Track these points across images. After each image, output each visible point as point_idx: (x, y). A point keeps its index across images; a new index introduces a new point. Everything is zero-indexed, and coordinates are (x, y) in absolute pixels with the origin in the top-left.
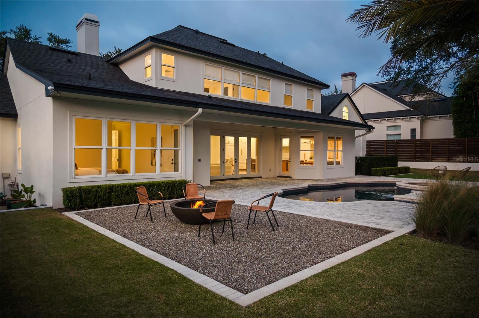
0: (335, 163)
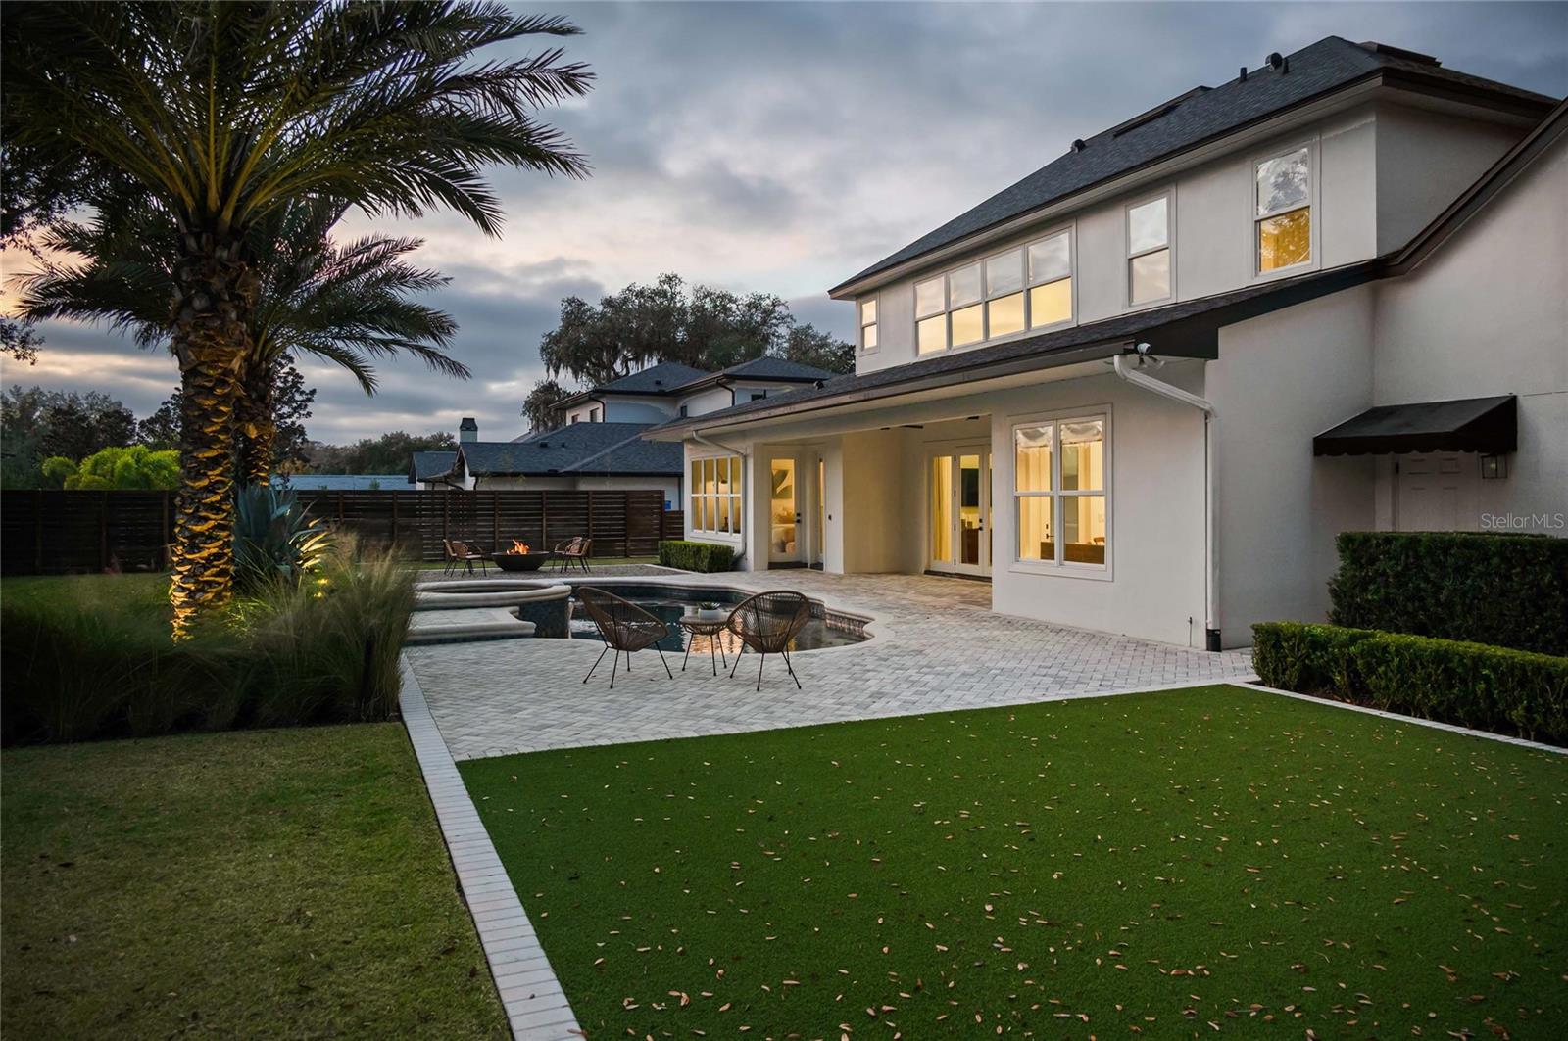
0: (1057, 553)
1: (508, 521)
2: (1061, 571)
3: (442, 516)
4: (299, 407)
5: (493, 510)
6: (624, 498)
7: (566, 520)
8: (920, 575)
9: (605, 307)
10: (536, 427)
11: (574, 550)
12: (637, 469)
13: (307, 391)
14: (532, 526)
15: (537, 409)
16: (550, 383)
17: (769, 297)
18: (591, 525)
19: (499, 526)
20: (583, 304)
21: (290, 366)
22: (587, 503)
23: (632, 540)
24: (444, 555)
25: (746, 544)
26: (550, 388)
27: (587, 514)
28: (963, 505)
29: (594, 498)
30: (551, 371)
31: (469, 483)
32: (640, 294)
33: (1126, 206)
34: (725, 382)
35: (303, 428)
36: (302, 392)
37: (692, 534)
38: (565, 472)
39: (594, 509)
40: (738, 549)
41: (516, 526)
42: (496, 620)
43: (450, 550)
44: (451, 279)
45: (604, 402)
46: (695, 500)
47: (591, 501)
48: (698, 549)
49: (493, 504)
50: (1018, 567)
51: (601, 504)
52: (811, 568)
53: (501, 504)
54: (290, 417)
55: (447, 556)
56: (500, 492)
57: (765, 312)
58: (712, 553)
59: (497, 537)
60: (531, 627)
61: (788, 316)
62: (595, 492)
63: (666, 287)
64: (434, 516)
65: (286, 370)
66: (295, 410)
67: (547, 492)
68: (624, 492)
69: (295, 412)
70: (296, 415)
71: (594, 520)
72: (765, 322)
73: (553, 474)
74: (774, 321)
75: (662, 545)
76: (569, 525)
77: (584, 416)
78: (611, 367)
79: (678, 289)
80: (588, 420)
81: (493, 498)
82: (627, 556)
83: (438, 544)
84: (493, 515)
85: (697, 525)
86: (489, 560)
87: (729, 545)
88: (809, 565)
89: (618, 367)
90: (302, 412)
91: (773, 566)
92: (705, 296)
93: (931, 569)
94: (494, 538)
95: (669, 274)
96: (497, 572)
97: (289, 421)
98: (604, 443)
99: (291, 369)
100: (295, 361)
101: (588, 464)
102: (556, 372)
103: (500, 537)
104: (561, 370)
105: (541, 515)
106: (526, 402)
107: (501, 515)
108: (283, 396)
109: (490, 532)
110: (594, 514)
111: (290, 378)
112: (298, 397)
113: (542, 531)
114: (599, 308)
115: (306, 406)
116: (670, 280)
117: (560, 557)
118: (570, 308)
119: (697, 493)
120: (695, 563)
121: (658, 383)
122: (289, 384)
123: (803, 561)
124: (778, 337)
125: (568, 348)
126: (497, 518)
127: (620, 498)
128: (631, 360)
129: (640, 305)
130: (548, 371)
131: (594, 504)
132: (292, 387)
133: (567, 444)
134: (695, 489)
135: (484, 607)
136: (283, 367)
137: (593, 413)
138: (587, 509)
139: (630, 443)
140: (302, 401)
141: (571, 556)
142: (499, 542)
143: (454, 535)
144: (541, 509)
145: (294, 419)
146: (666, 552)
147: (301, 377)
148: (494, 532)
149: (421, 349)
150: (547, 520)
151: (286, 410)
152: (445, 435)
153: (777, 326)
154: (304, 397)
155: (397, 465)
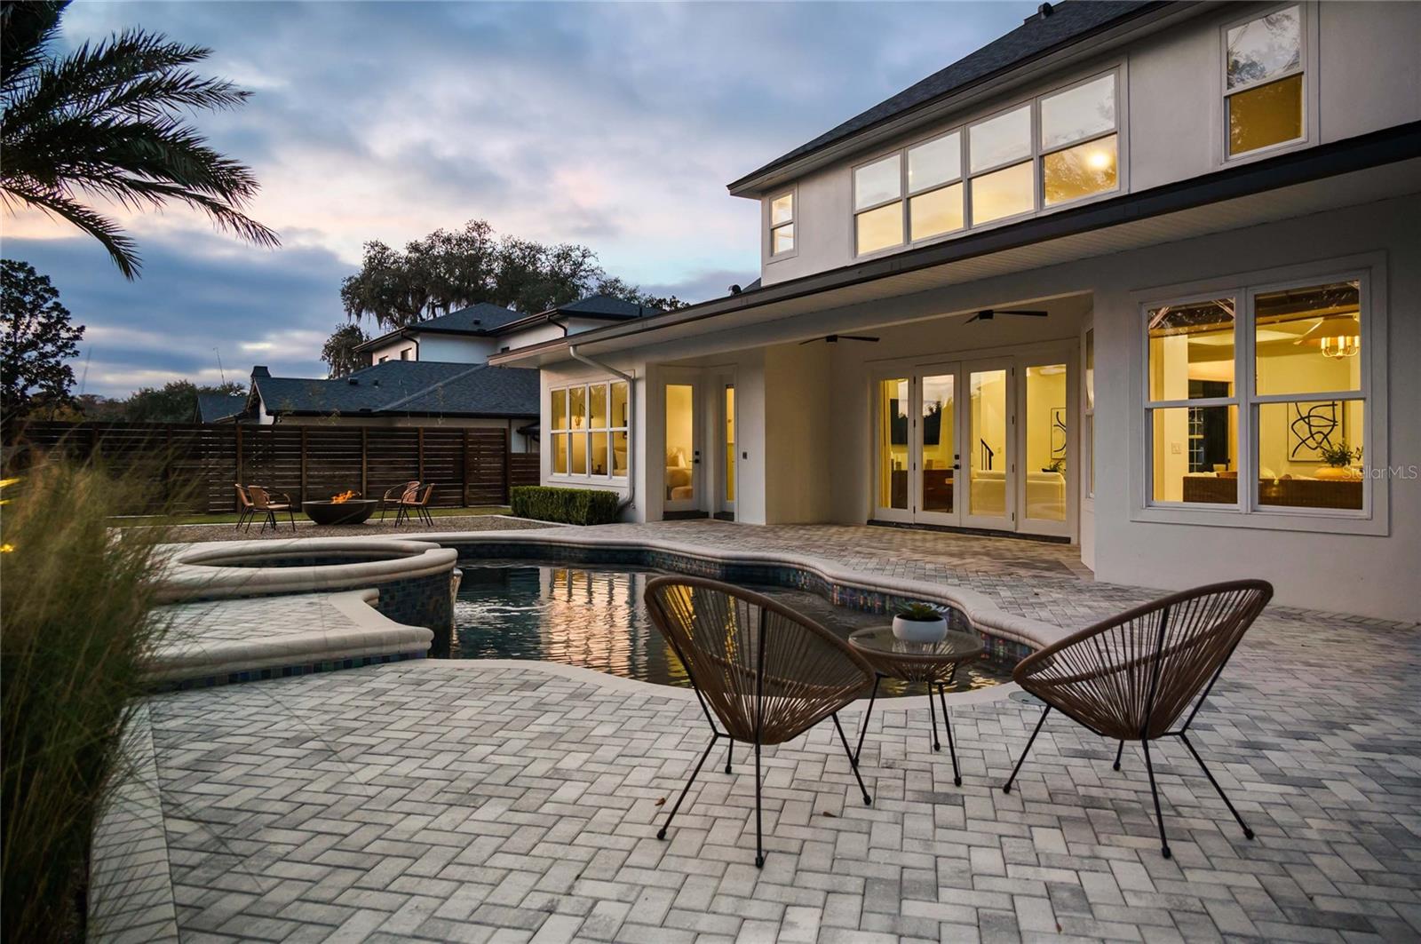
1: (319, 463)
2: (1255, 520)
3: (235, 456)
4: (65, 345)
5: (300, 449)
6: (461, 437)
7: (391, 463)
8: (863, 525)
9: (410, 252)
10: (337, 372)
11: (409, 496)
12: (463, 410)
13: (75, 328)
14: (348, 469)
15: (338, 354)
16: (352, 327)
17: (578, 249)
18: (422, 469)
19: (308, 469)
20: (385, 248)
21: (54, 300)
22: (417, 443)
23: (471, 487)
24: (235, 506)
25: (634, 489)
26: (352, 333)
27: (417, 456)
28: (893, 443)
29: (425, 437)
30: (354, 317)
31: (266, 420)
32: (448, 240)
33: (1220, 27)
34: (558, 319)
35: (70, 369)
36: (69, 330)
37: (551, 479)
38: (381, 411)
39: (426, 449)
40: (624, 495)
41: (330, 469)
42: (348, 624)
43: (244, 498)
44: (249, 93)
45: (418, 340)
46: (554, 437)
47: (422, 440)
48: (571, 497)
49: (300, 443)
50: (1148, 515)
51: (434, 443)
52: (715, 518)
53: (310, 443)
54: (54, 355)
55: (240, 507)
56: (309, 428)
57: (574, 264)
58: (593, 500)
59: (304, 482)
60: (423, 639)
61: (597, 268)
62: (426, 430)
63: (475, 234)
64: (222, 457)
65: (50, 304)
66: (60, 349)
67: (368, 429)
68: (461, 430)
69: (60, 351)
70: (62, 354)
71: (426, 462)
72: (574, 274)
73: (366, 414)
74: (582, 273)
75: (516, 491)
76: (396, 469)
77: (393, 354)
78: (418, 311)
79: (487, 237)
80: (399, 358)
81: (300, 436)
82: (464, 506)
83: (227, 492)
84: (300, 456)
85: (558, 467)
86: (299, 510)
87: (611, 490)
88: (712, 515)
89: (424, 312)
90: (67, 351)
91: (669, 516)
92: (514, 246)
93: (876, 519)
94: (300, 483)
95: (479, 222)
96: (309, 527)
97: (53, 361)
98: (421, 382)
99: (55, 303)
100: (60, 294)
101: (404, 404)
102: (359, 315)
103: (309, 483)
104: (363, 313)
105: (361, 456)
106: (326, 347)
107: (309, 456)
108: (46, 333)
109: (296, 477)
110: (426, 456)
111: (55, 314)
112: (64, 334)
113: (361, 475)
114: (404, 253)
115: (73, 345)
116: (478, 226)
117: (391, 506)
118: (372, 253)
119: (558, 429)
120: (567, 513)
121: (477, 323)
122: (52, 321)
123: (703, 510)
124: (587, 289)
125: (373, 290)
126: (304, 456)
127: (457, 437)
128: (438, 306)
129: (447, 253)
130: (350, 314)
131: (426, 443)
132: (57, 322)
133: (380, 383)
134: (555, 424)
135: (316, 591)
136: (46, 301)
137: (404, 354)
138: (417, 450)
139: (453, 382)
140: (69, 339)
141: (403, 505)
142: (307, 489)
143: (247, 481)
144: (361, 450)
145: (58, 358)
146: (522, 500)
147: (68, 313)
148: (300, 477)
149: (202, 200)
150: (368, 463)
151: (49, 348)
152: (236, 385)
153: (585, 277)
154: (71, 334)
155: (181, 414)
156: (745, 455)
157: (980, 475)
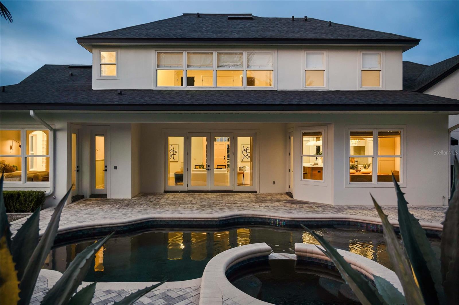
0: (375, 179)
33: (304, 51)
40: (49, 191)
50: (350, 186)
93: (167, 190)
156: (116, 168)
157: (193, 171)
